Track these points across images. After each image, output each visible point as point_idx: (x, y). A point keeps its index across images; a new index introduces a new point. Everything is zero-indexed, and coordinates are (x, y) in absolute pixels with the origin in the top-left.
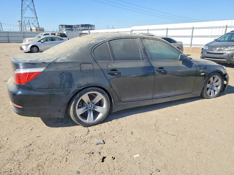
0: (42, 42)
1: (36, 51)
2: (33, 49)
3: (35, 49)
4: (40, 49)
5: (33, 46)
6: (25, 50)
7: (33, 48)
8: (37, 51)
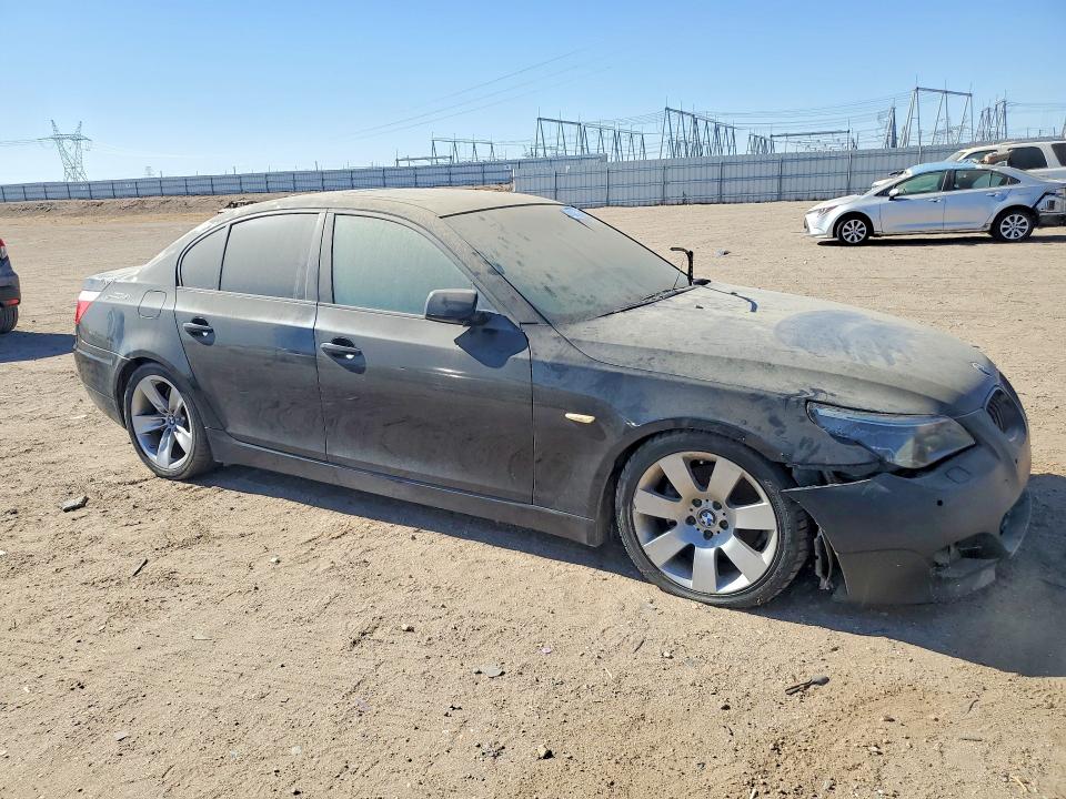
0: (892, 198)
1: (859, 237)
2: (846, 230)
3: (855, 229)
4: (877, 229)
5: (845, 218)
6: (813, 231)
7: (846, 226)
8: (862, 236)
